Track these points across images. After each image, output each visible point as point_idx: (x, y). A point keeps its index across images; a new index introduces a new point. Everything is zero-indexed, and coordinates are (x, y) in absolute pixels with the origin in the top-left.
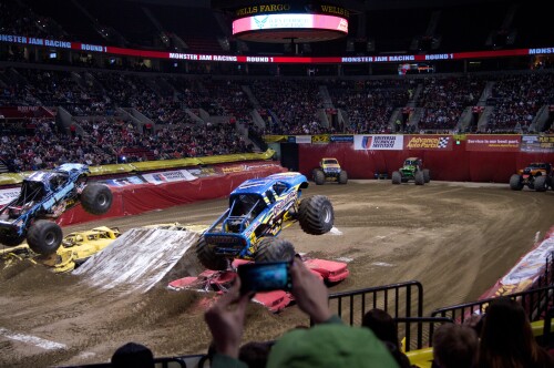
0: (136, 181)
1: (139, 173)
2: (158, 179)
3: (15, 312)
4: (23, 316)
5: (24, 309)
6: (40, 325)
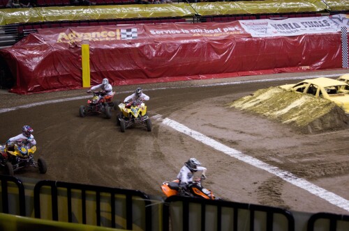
3: (301, 157)
4: (309, 162)
5: (311, 155)
6: (327, 176)
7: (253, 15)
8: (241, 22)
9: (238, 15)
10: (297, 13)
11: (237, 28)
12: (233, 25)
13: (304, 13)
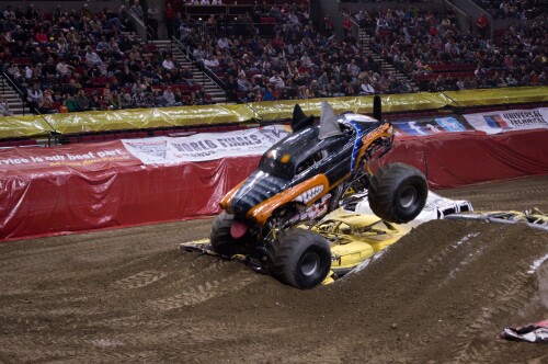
0: (451, 126)
1: (457, 112)
2: (494, 123)
7: (143, 130)
8: (124, 141)
9: (119, 132)
10: (211, 126)
11: (118, 151)
12: (112, 147)
13: (221, 125)
